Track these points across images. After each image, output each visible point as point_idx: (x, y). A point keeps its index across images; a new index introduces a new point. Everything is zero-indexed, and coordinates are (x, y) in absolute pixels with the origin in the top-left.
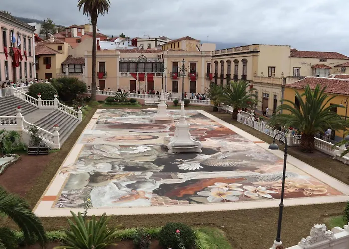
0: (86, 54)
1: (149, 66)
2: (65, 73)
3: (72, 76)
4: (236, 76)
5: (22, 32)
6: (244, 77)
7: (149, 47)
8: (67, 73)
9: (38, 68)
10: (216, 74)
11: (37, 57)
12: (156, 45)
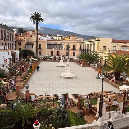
0: (34, 41)
1: (58, 46)
2: (26, 48)
3: (29, 49)
4: (91, 50)
5: (9, 32)
6: (94, 50)
7: (59, 39)
8: (27, 48)
9: (16, 46)
10: (83, 49)
11: (15, 42)
12: (61, 38)
